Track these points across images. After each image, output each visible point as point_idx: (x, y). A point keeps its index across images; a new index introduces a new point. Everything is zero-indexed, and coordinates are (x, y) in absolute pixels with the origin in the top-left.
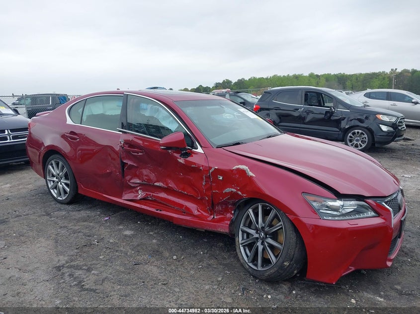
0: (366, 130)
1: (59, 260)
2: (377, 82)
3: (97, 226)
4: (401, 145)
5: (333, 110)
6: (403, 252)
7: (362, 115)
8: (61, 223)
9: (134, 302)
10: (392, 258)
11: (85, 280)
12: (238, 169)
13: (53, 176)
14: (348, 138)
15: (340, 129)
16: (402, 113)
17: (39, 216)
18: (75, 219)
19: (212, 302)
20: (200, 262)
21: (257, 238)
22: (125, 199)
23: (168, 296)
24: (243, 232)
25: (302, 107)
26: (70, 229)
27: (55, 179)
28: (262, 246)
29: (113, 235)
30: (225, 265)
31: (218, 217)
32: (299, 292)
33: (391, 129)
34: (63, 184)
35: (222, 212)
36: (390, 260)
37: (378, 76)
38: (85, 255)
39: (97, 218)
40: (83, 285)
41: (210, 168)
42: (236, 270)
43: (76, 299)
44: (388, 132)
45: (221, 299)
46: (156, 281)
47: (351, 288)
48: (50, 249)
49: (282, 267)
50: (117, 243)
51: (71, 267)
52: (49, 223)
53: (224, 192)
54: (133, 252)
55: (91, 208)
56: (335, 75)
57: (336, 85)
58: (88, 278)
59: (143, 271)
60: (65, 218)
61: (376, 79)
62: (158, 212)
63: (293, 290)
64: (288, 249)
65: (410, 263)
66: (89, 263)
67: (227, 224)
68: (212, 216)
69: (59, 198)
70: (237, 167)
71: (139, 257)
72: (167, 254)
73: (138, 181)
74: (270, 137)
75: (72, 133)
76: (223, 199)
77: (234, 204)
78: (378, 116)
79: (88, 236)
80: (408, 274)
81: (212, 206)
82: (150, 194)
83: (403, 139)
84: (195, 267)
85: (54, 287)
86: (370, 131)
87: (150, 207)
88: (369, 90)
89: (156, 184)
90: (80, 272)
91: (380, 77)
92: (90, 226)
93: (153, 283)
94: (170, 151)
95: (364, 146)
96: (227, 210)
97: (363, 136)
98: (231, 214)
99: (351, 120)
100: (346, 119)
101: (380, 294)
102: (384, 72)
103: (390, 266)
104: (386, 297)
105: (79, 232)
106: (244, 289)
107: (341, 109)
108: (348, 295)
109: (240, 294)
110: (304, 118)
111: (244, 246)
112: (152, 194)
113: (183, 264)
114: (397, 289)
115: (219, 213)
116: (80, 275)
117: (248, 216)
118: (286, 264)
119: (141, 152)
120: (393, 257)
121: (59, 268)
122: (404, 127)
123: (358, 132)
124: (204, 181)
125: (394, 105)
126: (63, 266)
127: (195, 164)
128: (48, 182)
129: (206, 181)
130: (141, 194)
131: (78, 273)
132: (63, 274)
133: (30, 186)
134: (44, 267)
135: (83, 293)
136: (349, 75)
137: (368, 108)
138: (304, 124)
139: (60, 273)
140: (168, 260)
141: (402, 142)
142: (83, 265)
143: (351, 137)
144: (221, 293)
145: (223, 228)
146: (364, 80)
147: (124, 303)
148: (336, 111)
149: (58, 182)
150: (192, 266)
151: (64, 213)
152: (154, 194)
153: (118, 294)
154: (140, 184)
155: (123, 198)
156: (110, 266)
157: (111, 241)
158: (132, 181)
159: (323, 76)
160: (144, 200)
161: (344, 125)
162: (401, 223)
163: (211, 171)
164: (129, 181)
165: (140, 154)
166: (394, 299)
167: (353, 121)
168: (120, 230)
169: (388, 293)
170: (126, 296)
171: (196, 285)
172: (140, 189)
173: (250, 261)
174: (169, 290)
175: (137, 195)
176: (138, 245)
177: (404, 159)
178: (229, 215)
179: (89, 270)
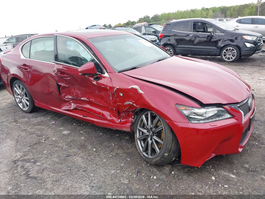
0: (235, 47)
1: (16, 156)
2: (247, 11)
3: (46, 128)
4: (260, 56)
5: (213, 34)
6: (253, 138)
7: (233, 37)
8: (23, 127)
9: (61, 186)
10: (243, 146)
11: (31, 170)
12: (132, 88)
13: (18, 95)
14: (223, 53)
15: (218, 48)
16: (261, 34)
17: (10, 123)
18: (32, 124)
19: (114, 184)
20: (111, 152)
21: (148, 136)
22: (63, 109)
23: (85, 180)
24: (140, 131)
25: (192, 33)
26: (28, 132)
27: (19, 96)
28: (151, 141)
29: (56, 134)
30: (128, 154)
31: (124, 121)
32: (177, 173)
33: (253, 45)
34: (25, 100)
35: (125, 117)
36: (241, 147)
37: (248, 6)
38: (34, 151)
39: (48, 122)
40: (29, 174)
41: (114, 88)
42: (135, 157)
43: (22, 185)
44: (251, 48)
45: (121, 181)
46: (79, 168)
47: (213, 167)
48: (12, 148)
49: (163, 156)
50: (57, 141)
51: (24, 160)
52: (16, 127)
53: (125, 104)
54: (67, 147)
55: (45, 115)
56: (219, 8)
57: (220, 15)
58: (33, 169)
59: (71, 161)
60: (26, 123)
61: (247, 8)
62: (85, 117)
63: (172, 171)
64: (167, 144)
65: (257, 146)
66: (36, 157)
67: (129, 125)
68: (120, 120)
69: (24, 109)
70: (132, 87)
71: (70, 150)
72: (89, 147)
73: (70, 97)
74: (160, 60)
75: (25, 65)
76: (124, 109)
77: (133, 112)
78: (243, 36)
79: (39, 136)
80: (255, 155)
81: (118, 113)
82: (79, 106)
83: (262, 51)
84: (107, 156)
85: (9, 176)
86: (238, 48)
87: (79, 114)
88: (240, 18)
89: (82, 99)
90: (29, 164)
91: (250, 7)
92: (42, 129)
93: (77, 170)
94: (87, 76)
95: (234, 58)
96: (129, 116)
97: (233, 52)
98: (132, 118)
99: (225, 41)
100: (221, 41)
101: (233, 172)
102: (253, 3)
103: (241, 151)
104: (237, 174)
105: (33, 134)
106: (138, 172)
107: (218, 33)
108: (211, 174)
109: (135, 176)
110: (193, 41)
111: (140, 140)
112: (80, 105)
113: (99, 154)
114: (246, 167)
115: (124, 118)
116: (28, 166)
117: (142, 120)
118: (166, 154)
119: (69, 77)
120: (244, 144)
121: (15, 162)
122: (262, 44)
123: (230, 49)
124: (111, 97)
125: (257, 27)
126: (18, 160)
127: (104, 85)
128: (16, 99)
129: (112, 97)
130: (73, 106)
131: (27, 165)
132: (17, 166)
133: (9, 100)
134: (5, 162)
135: (28, 180)
136: (229, 7)
137: (237, 32)
138: (194, 45)
139: (15, 165)
140: (90, 152)
141: (261, 54)
142: (32, 159)
143: (225, 53)
144: (122, 176)
145: (127, 128)
146: (239, 10)
147: (54, 187)
148: (214, 35)
149: (22, 99)
150: (105, 156)
151: (26, 120)
152: (82, 105)
153: (52, 180)
154: (72, 99)
155: (62, 109)
156: (50, 159)
157: (54, 139)
158: (66, 97)
159: (211, 9)
160: (75, 110)
161: (220, 44)
162: (250, 120)
163: (114, 90)
164: (64, 97)
165: (68, 78)
166: (243, 176)
167: (226, 41)
168: (61, 130)
169: (239, 171)
170: (56, 181)
171: (106, 171)
172: (72, 102)
173: (144, 151)
174: (86, 175)
175: (71, 106)
176: (71, 142)
177: (261, 66)
178: (130, 119)
179: (35, 162)
